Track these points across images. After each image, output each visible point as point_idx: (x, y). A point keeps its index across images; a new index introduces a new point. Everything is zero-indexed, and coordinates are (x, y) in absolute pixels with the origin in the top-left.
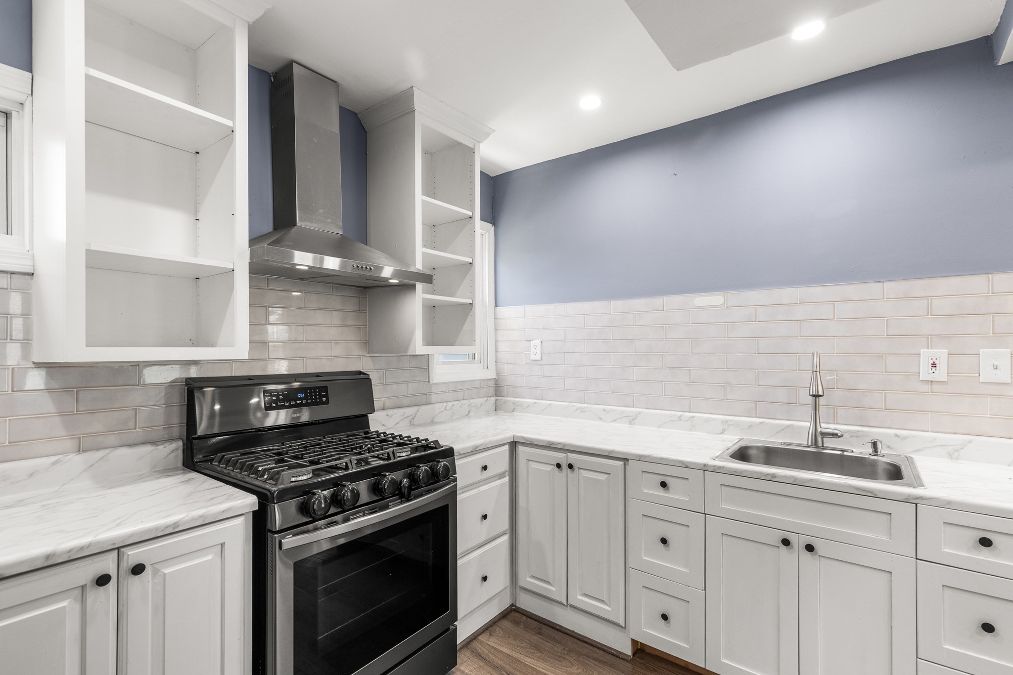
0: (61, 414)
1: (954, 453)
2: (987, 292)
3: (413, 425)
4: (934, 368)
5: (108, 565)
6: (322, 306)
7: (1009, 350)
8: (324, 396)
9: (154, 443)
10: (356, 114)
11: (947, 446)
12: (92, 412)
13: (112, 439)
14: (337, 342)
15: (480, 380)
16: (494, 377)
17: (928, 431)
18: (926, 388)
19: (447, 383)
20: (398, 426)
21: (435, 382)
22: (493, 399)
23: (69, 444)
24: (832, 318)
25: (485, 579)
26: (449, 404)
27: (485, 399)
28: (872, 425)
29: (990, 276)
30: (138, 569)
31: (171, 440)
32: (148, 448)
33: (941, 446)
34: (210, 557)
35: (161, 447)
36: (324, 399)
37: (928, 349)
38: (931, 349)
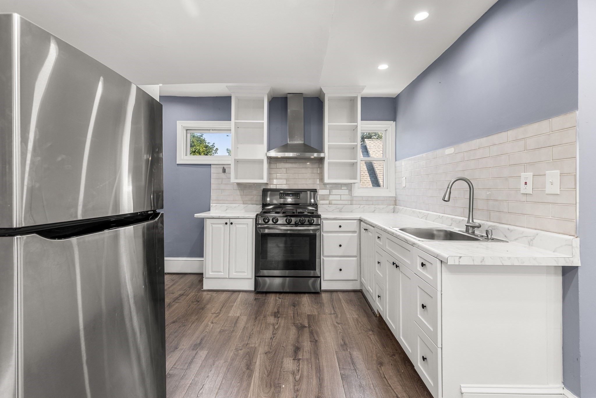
0: (241, 195)
1: (530, 241)
2: (549, 131)
3: (341, 212)
4: (526, 185)
5: (227, 221)
6: (304, 167)
7: (559, 171)
8: (298, 196)
9: (257, 204)
10: (318, 97)
11: (528, 237)
12: (246, 195)
13: (249, 202)
14: (310, 179)
15: (384, 197)
16: (394, 196)
17: (525, 227)
18: (524, 198)
19: (362, 197)
20: (334, 211)
21: (355, 195)
22: (392, 207)
23: (242, 202)
24: (489, 156)
25: (341, 270)
26: (361, 206)
27: (386, 206)
28: (503, 222)
29: (551, 120)
30: (232, 223)
31: (261, 204)
32: (255, 205)
33: (525, 237)
34: (245, 226)
35: (258, 206)
36: (298, 197)
37: (525, 173)
38: (526, 173)
